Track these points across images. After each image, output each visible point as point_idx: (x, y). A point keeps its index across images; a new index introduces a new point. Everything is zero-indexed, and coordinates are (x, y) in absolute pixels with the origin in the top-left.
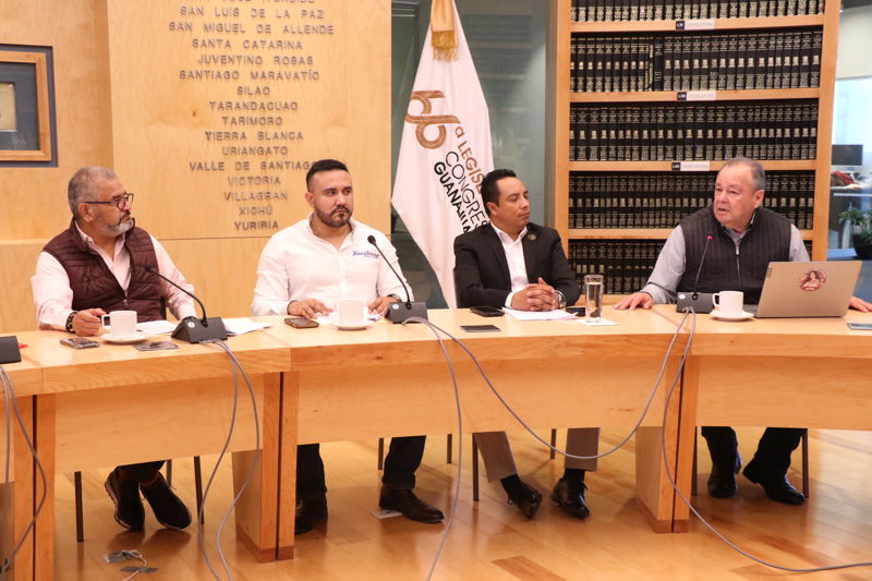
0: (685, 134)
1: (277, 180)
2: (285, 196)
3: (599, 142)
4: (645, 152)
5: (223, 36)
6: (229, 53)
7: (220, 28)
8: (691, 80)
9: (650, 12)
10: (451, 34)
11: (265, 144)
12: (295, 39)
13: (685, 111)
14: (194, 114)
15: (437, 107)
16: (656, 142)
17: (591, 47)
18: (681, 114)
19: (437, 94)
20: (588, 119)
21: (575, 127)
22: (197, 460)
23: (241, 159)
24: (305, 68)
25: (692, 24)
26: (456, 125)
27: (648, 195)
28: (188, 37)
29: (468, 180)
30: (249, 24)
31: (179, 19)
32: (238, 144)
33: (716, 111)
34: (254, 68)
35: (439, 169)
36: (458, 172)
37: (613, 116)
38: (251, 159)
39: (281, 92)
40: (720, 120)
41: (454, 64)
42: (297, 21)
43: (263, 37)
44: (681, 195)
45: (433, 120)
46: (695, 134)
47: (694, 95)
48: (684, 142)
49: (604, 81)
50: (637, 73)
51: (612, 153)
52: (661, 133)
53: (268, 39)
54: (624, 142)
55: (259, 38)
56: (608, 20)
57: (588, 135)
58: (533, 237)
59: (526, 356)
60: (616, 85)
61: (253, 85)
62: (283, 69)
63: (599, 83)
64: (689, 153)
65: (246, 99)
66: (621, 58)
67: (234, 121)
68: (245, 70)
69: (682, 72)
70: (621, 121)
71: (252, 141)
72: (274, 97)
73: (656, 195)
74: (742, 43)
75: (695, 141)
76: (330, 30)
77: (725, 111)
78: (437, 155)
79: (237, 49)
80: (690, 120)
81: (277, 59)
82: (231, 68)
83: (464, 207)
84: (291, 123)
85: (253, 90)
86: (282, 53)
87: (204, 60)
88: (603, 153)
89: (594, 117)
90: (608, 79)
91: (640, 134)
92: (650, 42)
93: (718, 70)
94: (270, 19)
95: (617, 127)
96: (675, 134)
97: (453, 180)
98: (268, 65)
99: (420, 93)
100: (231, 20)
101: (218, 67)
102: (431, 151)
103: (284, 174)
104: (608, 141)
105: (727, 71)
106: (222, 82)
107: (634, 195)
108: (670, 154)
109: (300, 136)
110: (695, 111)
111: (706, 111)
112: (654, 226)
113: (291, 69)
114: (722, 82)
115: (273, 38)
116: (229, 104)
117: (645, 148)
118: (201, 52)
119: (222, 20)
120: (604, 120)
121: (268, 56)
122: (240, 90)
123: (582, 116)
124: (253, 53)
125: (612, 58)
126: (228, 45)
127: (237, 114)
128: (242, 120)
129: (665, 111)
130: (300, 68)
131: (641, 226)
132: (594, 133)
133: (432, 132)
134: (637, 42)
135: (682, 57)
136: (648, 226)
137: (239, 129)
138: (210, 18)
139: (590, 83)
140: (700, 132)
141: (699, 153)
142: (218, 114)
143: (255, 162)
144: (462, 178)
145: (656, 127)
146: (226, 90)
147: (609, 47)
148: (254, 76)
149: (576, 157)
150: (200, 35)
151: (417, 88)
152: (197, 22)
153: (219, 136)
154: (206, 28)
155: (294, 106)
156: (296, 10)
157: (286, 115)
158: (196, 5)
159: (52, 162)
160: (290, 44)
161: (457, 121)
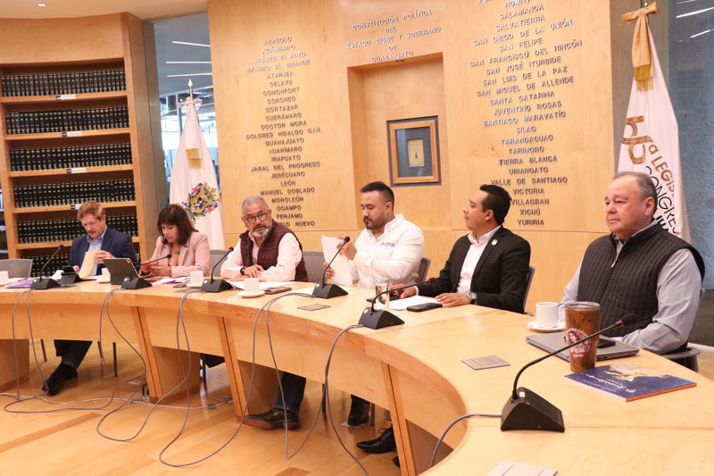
1: (542, 191)
2: (547, 202)
5: (508, 95)
6: (511, 106)
7: (506, 91)
10: (646, 68)
11: (534, 166)
12: (549, 90)
14: (493, 149)
19: (641, 119)
23: (520, 176)
24: (556, 110)
26: (650, 144)
28: (487, 100)
30: (522, 84)
31: (483, 89)
32: (517, 166)
34: (526, 114)
38: (525, 176)
39: (543, 128)
42: (551, 77)
53: (533, 93)
55: (528, 93)
61: (526, 126)
62: (543, 112)
65: (522, 136)
67: (515, 152)
71: (526, 165)
72: (538, 134)
76: (571, 79)
79: (516, 103)
81: (539, 106)
82: (512, 116)
84: (549, 150)
85: (526, 129)
86: (542, 101)
87: (498, 113)
94: (535, 79)
98: (535, 112)
99: (631, 119)
100: (512, 84)
101: (505, 117)
103: (547, 187)
106: (508, 127)
109: (555, 159)
113: (548, 111)
115: (536, 92)
116: (512, 140)
118: (496, 107)
119: (507, 85)
121: (534, 104)
122: (518, 130)
124: (525, 104)
126: (511, 101)
127: (517, 147)
128: (520, 150)
130: (553, 110)
133: (638, 151)
137: (519, 156)
138: (500, 85)
142: (506, 148)
143: (528, 177)
146: (510, 132)
148: (526, 120)
150: (494, 96)
151: (629, 115)
152: (493, 89)
153: (506, 162)
154: (499, 92)
155: (551, 138)
156: (549, 68)
157: (546, 145)
158: (492, 77)
159: (439, 183)
160: (545, 95)
161: (651, 141)
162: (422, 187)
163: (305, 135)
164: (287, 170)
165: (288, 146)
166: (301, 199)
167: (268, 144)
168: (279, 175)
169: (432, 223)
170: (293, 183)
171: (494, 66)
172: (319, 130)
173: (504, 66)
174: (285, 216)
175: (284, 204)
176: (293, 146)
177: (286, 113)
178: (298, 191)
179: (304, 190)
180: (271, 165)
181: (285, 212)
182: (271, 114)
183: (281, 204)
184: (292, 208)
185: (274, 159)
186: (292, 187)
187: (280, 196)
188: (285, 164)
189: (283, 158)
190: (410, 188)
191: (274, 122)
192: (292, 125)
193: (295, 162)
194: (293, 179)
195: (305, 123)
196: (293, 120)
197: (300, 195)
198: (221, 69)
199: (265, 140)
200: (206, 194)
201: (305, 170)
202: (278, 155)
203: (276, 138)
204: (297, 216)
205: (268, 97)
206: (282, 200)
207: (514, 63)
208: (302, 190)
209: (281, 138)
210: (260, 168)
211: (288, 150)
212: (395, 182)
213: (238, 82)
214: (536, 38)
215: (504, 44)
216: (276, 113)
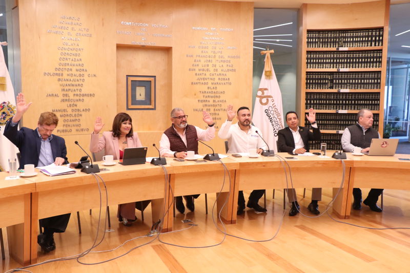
0: (340, 102)
1: (218, 114)
2: (220, 119)
3: (314, 104)
4: (327, 107)
5: (204, 72)
6: (205, 77)
7: (203, 70)
8: (341, 86)
9: (329, 66)
10: (270, 72)
11: (215, 104)
12: (224, 73)
13: (340, 95)
14: (195, 95)
15: (266, 93)
16: (331, 104)
17: (311, 76)
18: (338, 96)
19: (266, 89)
20: (310, 97)
21: (307, 100)
22: (206, 195)
23: (208, 108)
24: (227, 81)
25: (342, 70)
26: (271, 99)
27: (329, 120)
28: (194, 73)
29: (275, 115)
31: (192, 68)
32: (207, 103)
33: (349, 95)
34: (213, 81)
35: (266, 111)
36: (272, 112)
37: (318, 96)
38: (211, 108)
39: (220, 88)
40: (350, 98)
41: (271, 81)
42: (225, 68)
43: (215, 72)
44: (338, 120)
45: (265, 97)
46: (342, 102)
47: (342, 91)
48: (339, 104)
49: (315, 86)
50: (325, 84)
51: (318, 107)
52: (332, 101)
53: (217, 73)
54: (321, 104)
55: (214, 73)
56: (317, 68)
57: (310, 102)
58: (302, 130)
59: (305, 166)
60: (319, 87)
61: (212, 86)
62: (221, 82)
63: (314, 87)
64: (341, 108)
65: (210, 90)
66: (320, 79)
67: (206, 97)
68: (210, 82)
69: (339, 84)
70: (320, 98)
71: (211, 103)
72: (218, 90)
73: (331, 120)
74: (357, 76)
75: (342, 104)
76: (235, 70)
77: (352, 95)
78: (266, 107)
79: (208, 76)
80: (341, 98)
81: (219, 79)
82: (206, 81)
83: (273, 123)
84: (223, 97)
85: (212, 88)
86: (221, 77)
87: (198, 79)
88: (315, 107)
89: (312, 97)
90: (316, 85)
91: (326, 102)
92: (329, 75)
93: (350, 83)
94: (217, 67)
95: (319, 100)
96: (337, 102)
97: (270, 115)
98: (217, 81)
99: (261, 89)
100: (206, 68)
102: (264, 106)
103: (220, 113)
104: (316, 104)
105: (352, 84)
106: (203, 86)
107: (324, 120)
108: (335, 108)
109: (225, 101)
110: (343, 95)
111: (346, 95)
112: (330, 129)
113: (223, 82)
114: (351, 87)
115: (218, 73)
116: (205, 92)
117: (327, 106)
118: (198, 77)
119: (204, 68)
120: (315, 98)
121: (217, 78)
122: (208, 88)
123: (309, 96)
124: (212, 77)
125: (318, 79)
126: (205, 75)
127: (207, 95)
128: (209, 96)
129: (334, 95)
130: (226, 81)
131: (326, 129)
132: (312, 101)
133: (264, 100)
134: (325, 75)
135: (339, 79)
136: (328, 129)
137: (208, 99)
138: (200, 67)
139: (311, 87)
140: (344, 102)
141: (344, 108)
142: (202, 95)
143: (212, 109)
144: (273, 114)
145: (331, 100)
146: (205, 88)
147: (317, 76)
148: (212, 84)
149: (307, 108)
150: (197, 72)
151: (260, 87)
152: (197, 68)
153: (202, 101)
154: (199, 70)
155: (224, 92)
156: (225, 64)
157: (221, 95)
158: (197, 63)
159: (154, 109)
160: (223, 75)
161: (272, 97)
162: (145, 111)
163: (86, 77)
164: (72, 97)
165: (73, 83)
166: (81, 115)
167: (59, 80)
168: (66, 100)
169: (150, 129)
170: (76, 105)
171: (198, 59)
172: (95, 76)
173: (203, 60)
174: (69, 126)
175: (69, 118)
176: (77, 83)
177: (73, 63)
178: (78, 110)
179: (83, 110)
180: (60, 94)
181: (69, 123)
182: (62, 62)
183: (66, 118)
184: (73, 121)
185: (63, 90)
186: (75, 108)
187: (66, 113)
188: (71, 94)
189: (69, 90)
190: (138, 111)
191: (64, 67)
192: (77, 70)
193: (78, 93)
194: (75, 103)
195: (86, 71)
196: (78, 68)
197: (80, 113)
198: (27, 26)
199: (58, 77)
200: (9, 110)
201: (85, 98)
202: (66, 88)
203: (65, 77)
204: (77, 126)
205: (60, 51)
206: (67, 115)
207: (208, 59)
208: (82, 110)
209: (69, 78)
210: (53, 95)
211: (73, 85)
212: (129, 108)
213: (39, 37)
214: (220, 50)
215: (204, 50)
216: (67, 62)
